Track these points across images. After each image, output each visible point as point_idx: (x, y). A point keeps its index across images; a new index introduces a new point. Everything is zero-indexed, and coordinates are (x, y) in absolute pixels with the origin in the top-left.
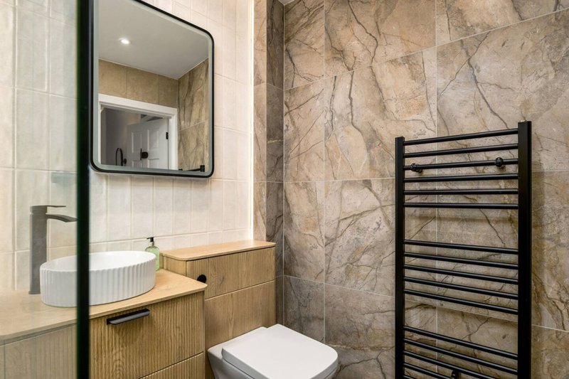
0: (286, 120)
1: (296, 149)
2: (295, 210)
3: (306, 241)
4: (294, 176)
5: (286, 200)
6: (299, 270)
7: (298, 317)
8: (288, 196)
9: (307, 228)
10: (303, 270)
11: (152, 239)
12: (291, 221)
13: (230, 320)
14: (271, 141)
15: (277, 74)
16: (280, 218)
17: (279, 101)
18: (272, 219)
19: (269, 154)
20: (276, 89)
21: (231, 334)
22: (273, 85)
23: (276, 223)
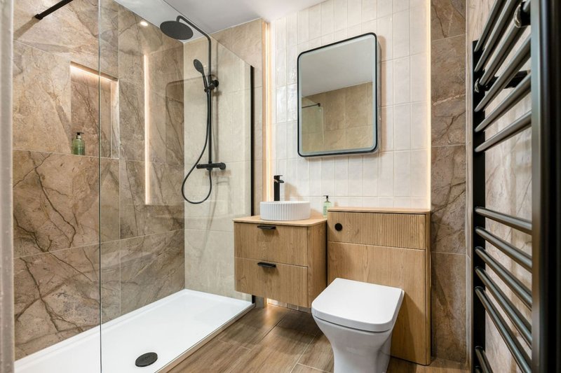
11: (327, 197)
13: (365, 268)
14: (439, 102)
15: (451, 22)
16: (457, 187)
17: (455, 51)
18: (443, 187)
19: (435, 116)
20: (449, 41)
21: (365, 279)
22: (443, 38)
23: (450, 192)
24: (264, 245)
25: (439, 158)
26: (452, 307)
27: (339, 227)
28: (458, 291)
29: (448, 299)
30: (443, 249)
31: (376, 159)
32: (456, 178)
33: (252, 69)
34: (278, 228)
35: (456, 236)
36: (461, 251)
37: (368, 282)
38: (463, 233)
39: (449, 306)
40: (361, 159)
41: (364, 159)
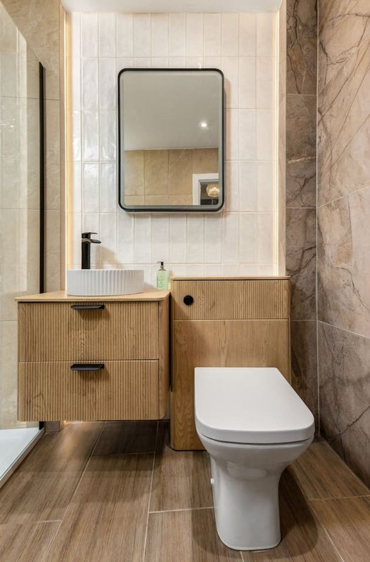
0: (319, 130)
1: (329, 161)
2: (327, 238)
3: (339, 276)
4: (326, 196)
5: (319, 229)
6: (332, 314)
7: (332, 376)
8: (321, 223)
9: (340, 260)
10: (336, 315)
11: (162, 264)
12: (323, 253)
13: (223, 349)
14: (293, 161)
15: (304, 79)
16: (309, 251)
17: (307, 110)
18: (296, 251)
19: (290, 175)
20: (302, 97)
21: (223, 362)
22: (297, 94)
23: (302, 256)
24: (83, 336)
25: (293, 220)
26: (306, 377)
27: (189, 300)
28: (310, 359)
29: (302, 369)
30: (297, 316)
31: (221, 220)
32: (308, 242)
33: (42, 69)
34: (108, 307)
35: (308, 302)
36: (313, 317)
37: (226, 366)
38: (314, 298)
39: (303, 376)
40: (202, 219)
41: (206, 219)
